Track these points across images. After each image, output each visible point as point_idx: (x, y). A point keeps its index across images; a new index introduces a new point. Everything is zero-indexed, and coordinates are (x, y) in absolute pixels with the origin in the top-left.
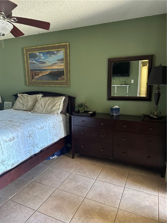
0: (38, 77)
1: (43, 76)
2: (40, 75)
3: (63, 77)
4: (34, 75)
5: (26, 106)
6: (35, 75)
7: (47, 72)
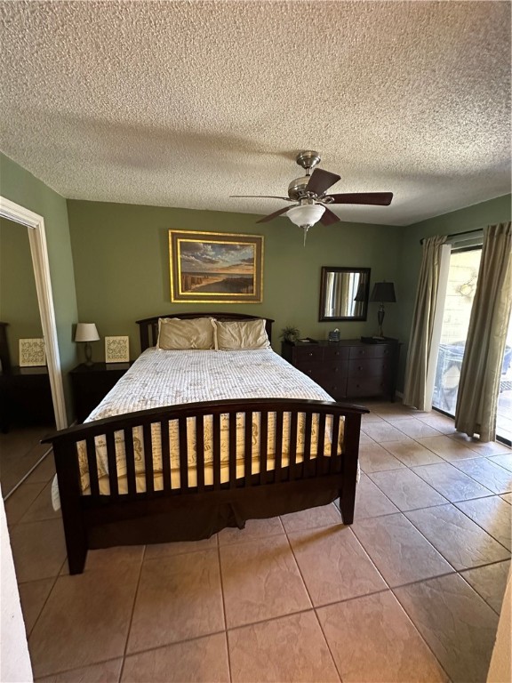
0: (198, 286)
1: (209, 285)
2: (204, 283)
3: (250, 288)
4: (189, 282)
5: (195, 342)
6: (193, 282)
7: (220, 280)
